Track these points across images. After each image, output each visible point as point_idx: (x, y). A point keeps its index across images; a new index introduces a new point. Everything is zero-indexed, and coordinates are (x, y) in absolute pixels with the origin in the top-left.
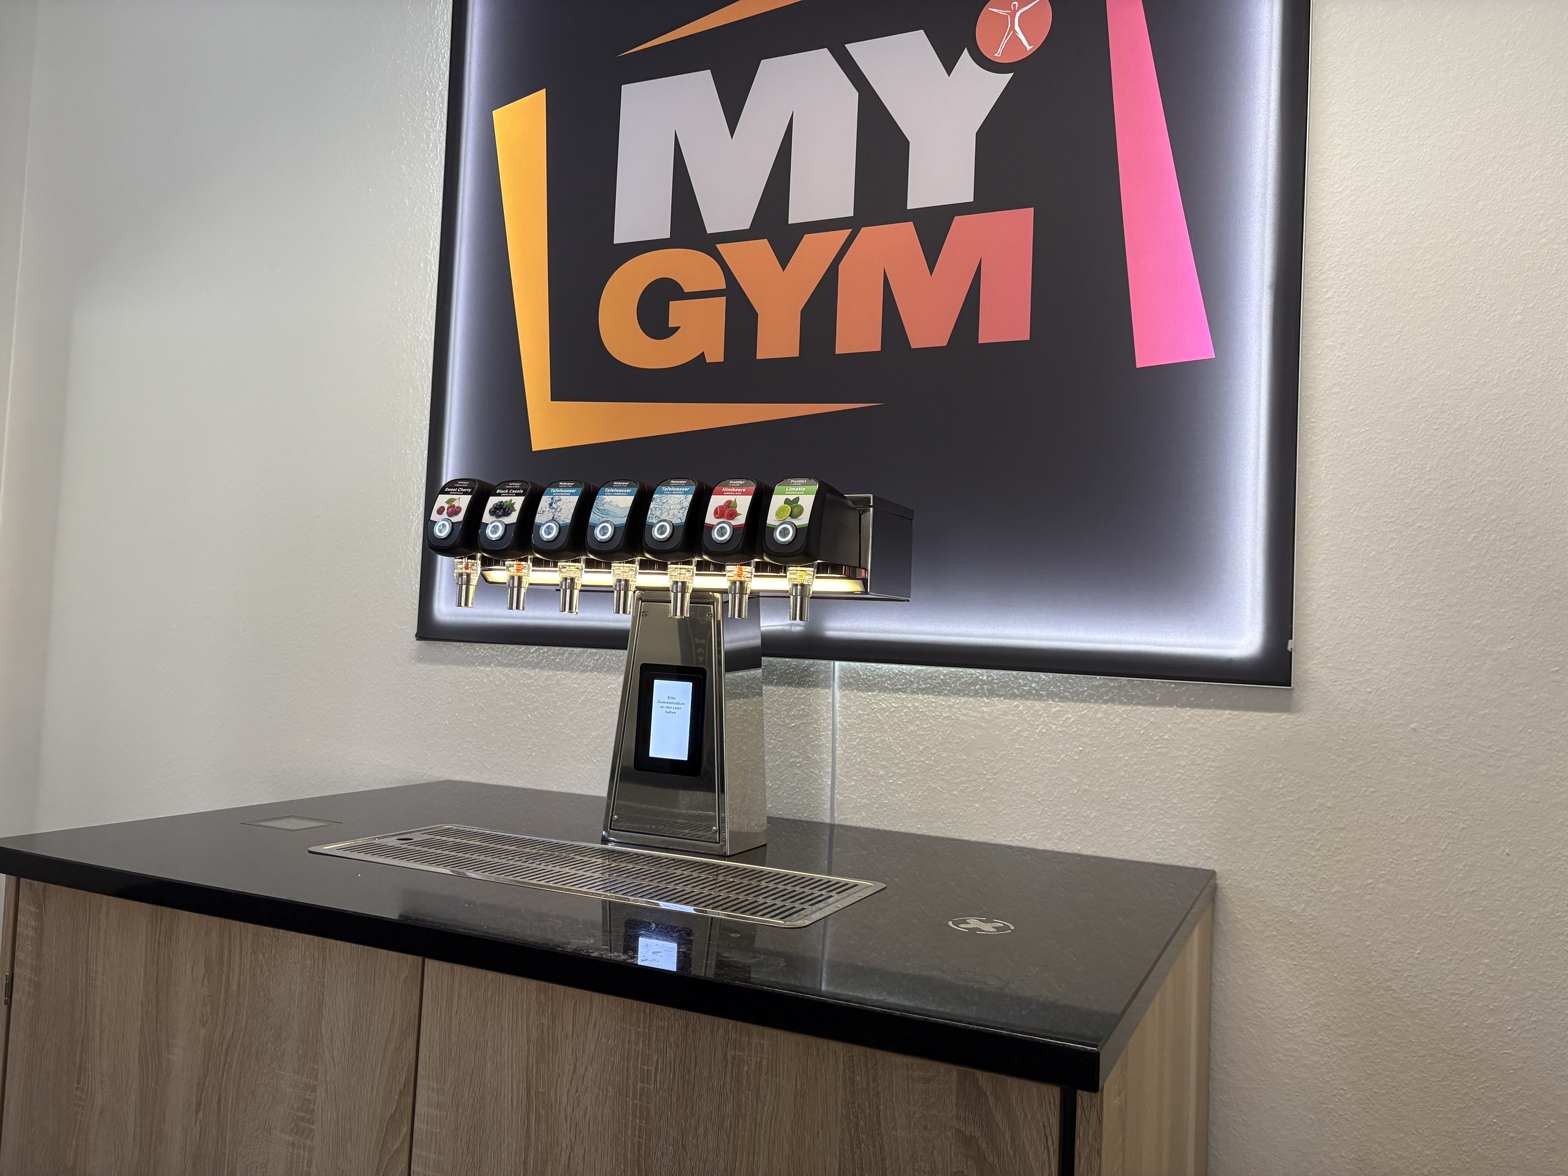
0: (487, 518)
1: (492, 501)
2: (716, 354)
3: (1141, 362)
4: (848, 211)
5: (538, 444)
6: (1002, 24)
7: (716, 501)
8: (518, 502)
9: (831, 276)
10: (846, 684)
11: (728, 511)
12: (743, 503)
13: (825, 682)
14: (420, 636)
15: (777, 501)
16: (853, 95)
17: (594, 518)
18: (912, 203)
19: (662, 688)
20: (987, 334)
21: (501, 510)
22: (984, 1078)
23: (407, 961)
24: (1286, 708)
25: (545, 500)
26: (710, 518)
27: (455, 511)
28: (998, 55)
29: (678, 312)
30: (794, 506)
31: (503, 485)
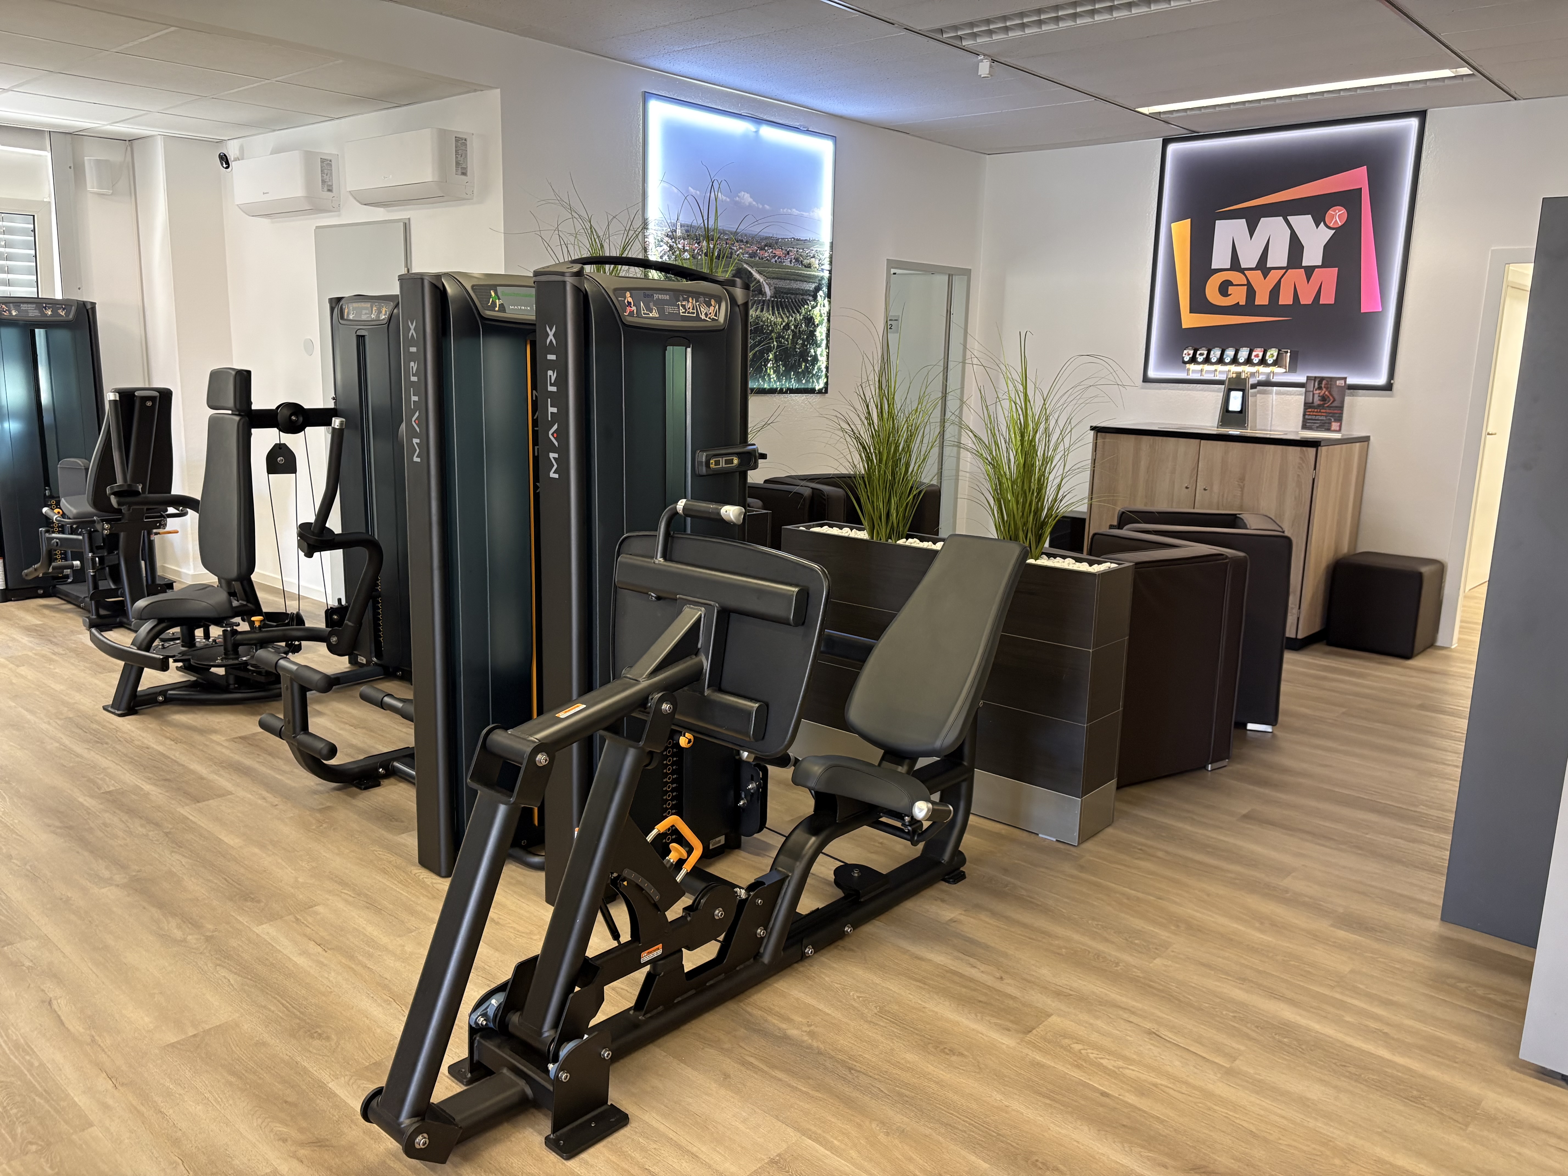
0: (1197, 356)
1: (1199, 352)
2: (1243, 302)
3: (1363, 310)
4: (1285, 265)
5: (1183, 327)
6: (1333, 216)
7: (1254, 354)
8: (1206, 353)
9: (1279, 281)
10: (1276, 394)
11: (1257, 356)
12: (1261, 354)
13: (1271, 393)
14: (1144, 381)
15: (1268, 354)
16: (1288, 232)
17: (1225, 357)
18: (1303, 265)
19: (1233, 393)
20: (1322, 301)
21: (1201, 354)
22: (1304, 449)
23: (1198, 441)
24: (1391, 396)
25: (1212, 353)
26: (1253, 357)
27: (1189, 355)
28: (1331, 225)
29: (1231, 289)
30: (1272, 355)
31: (1201, 348)
